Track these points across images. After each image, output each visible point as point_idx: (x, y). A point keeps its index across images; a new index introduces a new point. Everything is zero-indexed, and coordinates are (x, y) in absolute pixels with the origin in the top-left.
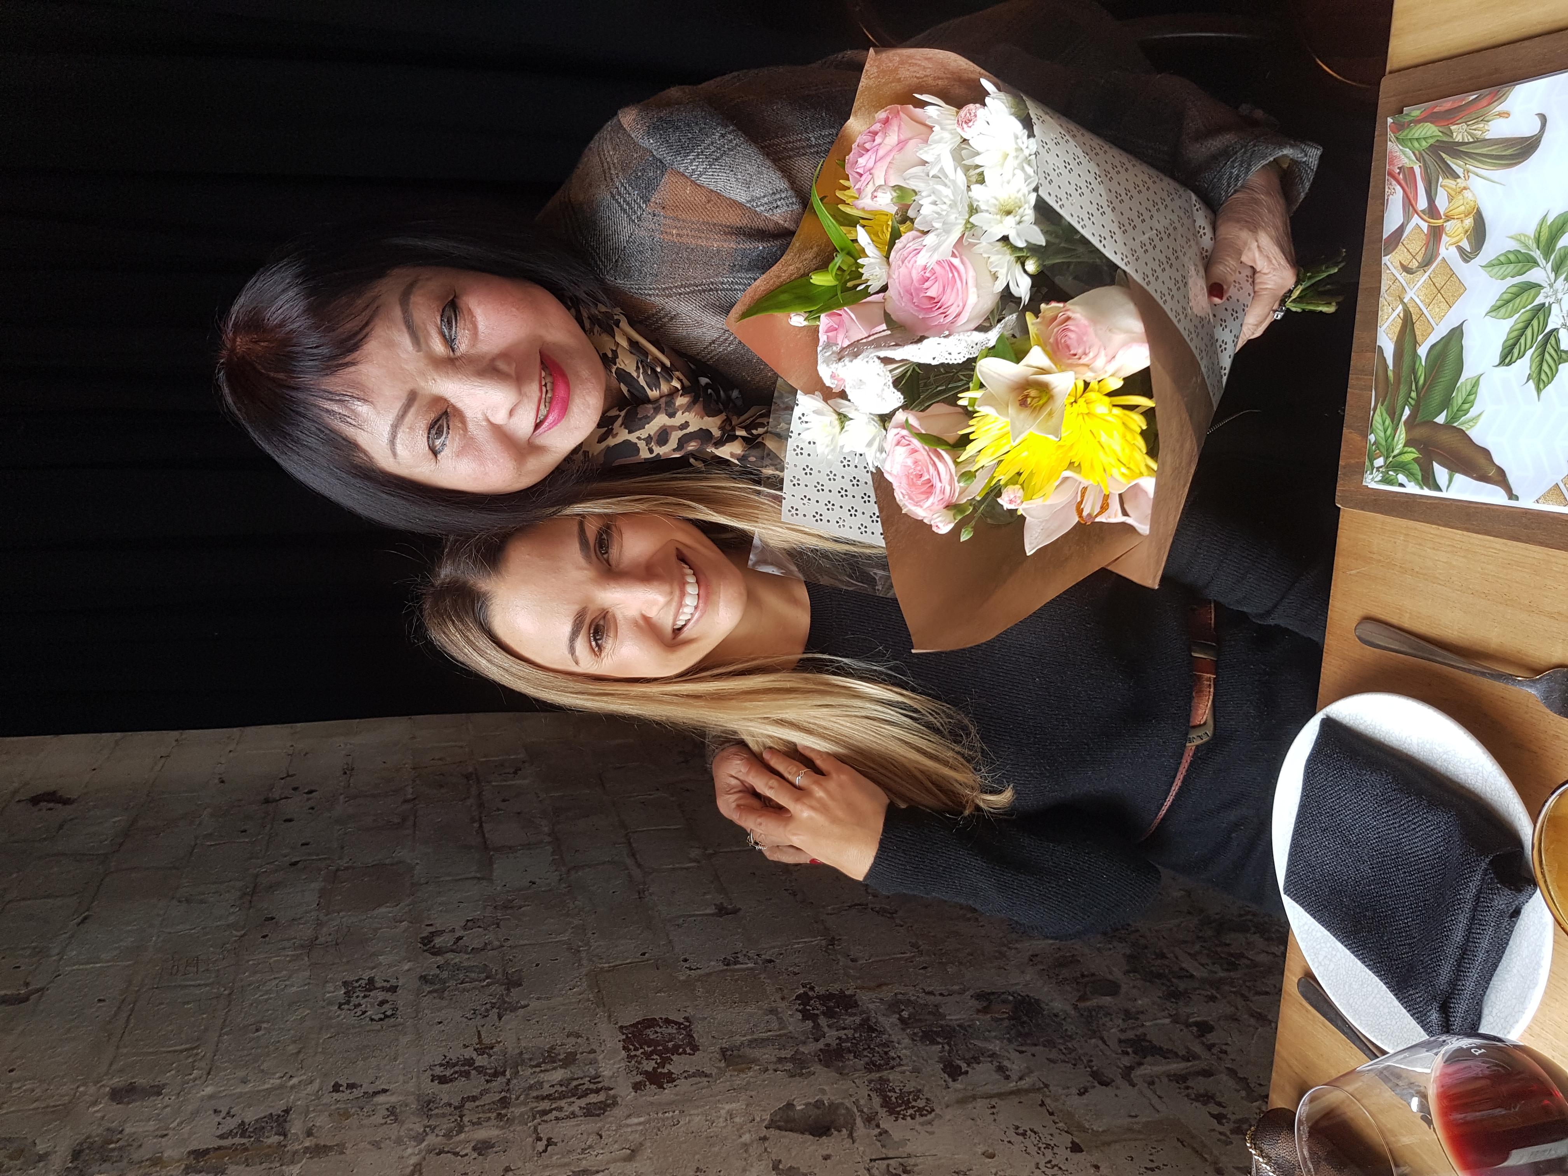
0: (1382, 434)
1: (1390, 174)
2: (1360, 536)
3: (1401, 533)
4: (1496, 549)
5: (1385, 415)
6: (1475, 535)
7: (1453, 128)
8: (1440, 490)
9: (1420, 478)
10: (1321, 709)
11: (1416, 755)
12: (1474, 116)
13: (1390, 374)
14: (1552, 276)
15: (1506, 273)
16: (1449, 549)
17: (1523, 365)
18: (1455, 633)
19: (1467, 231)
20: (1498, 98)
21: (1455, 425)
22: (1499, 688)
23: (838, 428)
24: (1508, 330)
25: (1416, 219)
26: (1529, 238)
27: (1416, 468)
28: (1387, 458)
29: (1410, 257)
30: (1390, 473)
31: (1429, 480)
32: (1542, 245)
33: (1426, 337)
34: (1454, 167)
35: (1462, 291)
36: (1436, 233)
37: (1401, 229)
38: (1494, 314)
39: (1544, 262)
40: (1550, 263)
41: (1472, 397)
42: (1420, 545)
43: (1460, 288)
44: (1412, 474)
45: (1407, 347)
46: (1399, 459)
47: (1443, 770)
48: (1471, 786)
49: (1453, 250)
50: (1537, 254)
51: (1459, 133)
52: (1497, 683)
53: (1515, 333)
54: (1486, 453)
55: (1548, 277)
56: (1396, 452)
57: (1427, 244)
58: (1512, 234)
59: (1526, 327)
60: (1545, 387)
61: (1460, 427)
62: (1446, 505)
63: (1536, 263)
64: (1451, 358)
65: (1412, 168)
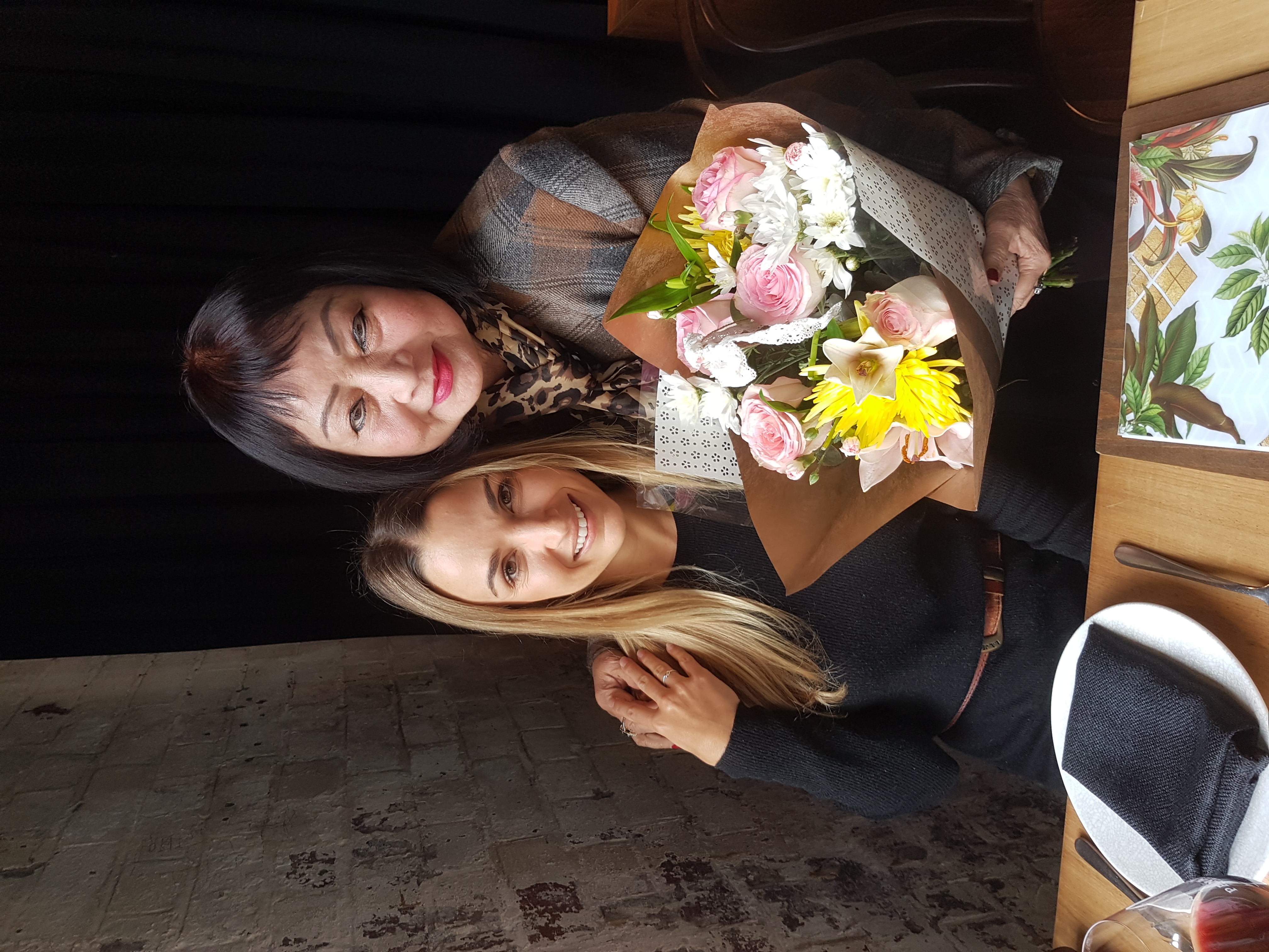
0: (1132, 394)
1: (1133, 187)
2: (1117, 477)
3: (1150, 473)
4: (1228, 484)
5: (1134, 379)
6: (1210, 473)
7: (1182, 149)
8: (1180, 437)
9: (1164, 428)
10: (1088, 618)
11: (1168, 653)
12: (1200, 139)
13: (1137, 346)
14: (1266, 264)
15: (1229, 263)
16: (1189, 485)
17: (1246, 336)
18: (1197, 552)
19: (1196, 231)
20: (1218, 125)
21: (1191, 385)
22: (1234, 595)
23: (697, 400)
24: (1231, 308)
25: (1154, 222)
26: (1247, 234)
27: (1160, 421)
28: (1137, 413)
29: (1150, 252)
30: (1140, 425)
31: (1171, 430)
32: (1257, 240)
33: (1165, 315)
34: (1184, 180)
35: (1193, 278)
36: (1171, 233)
37: (1142, 231)
38: (1220, 295)
39: (1260, 253)
40: (1264, 254)
41: (1204, 362)
42: (1166, 482)
43: (1192, 276)
44: (1158, 426)
45: (1151, 325)
46: (1146, 413)
47: (1190, 664)
48: (1214, 677)
49: (1186, 246)
50: (1254, 247)
51: (1188, 153)
52: (1232, 592)
53: (1238, 311)
54: (1217, 407)
55: (1263, 265)
56: (1144, 408)
57: (1164, 242)
58: (1233, 231)
59: (1247, 306)
60: (1263, 353)
61: (1196, 387)
62: (1187, 450)
63: (1252, 254)
64: (1186, 332)
65: (1150, 182)
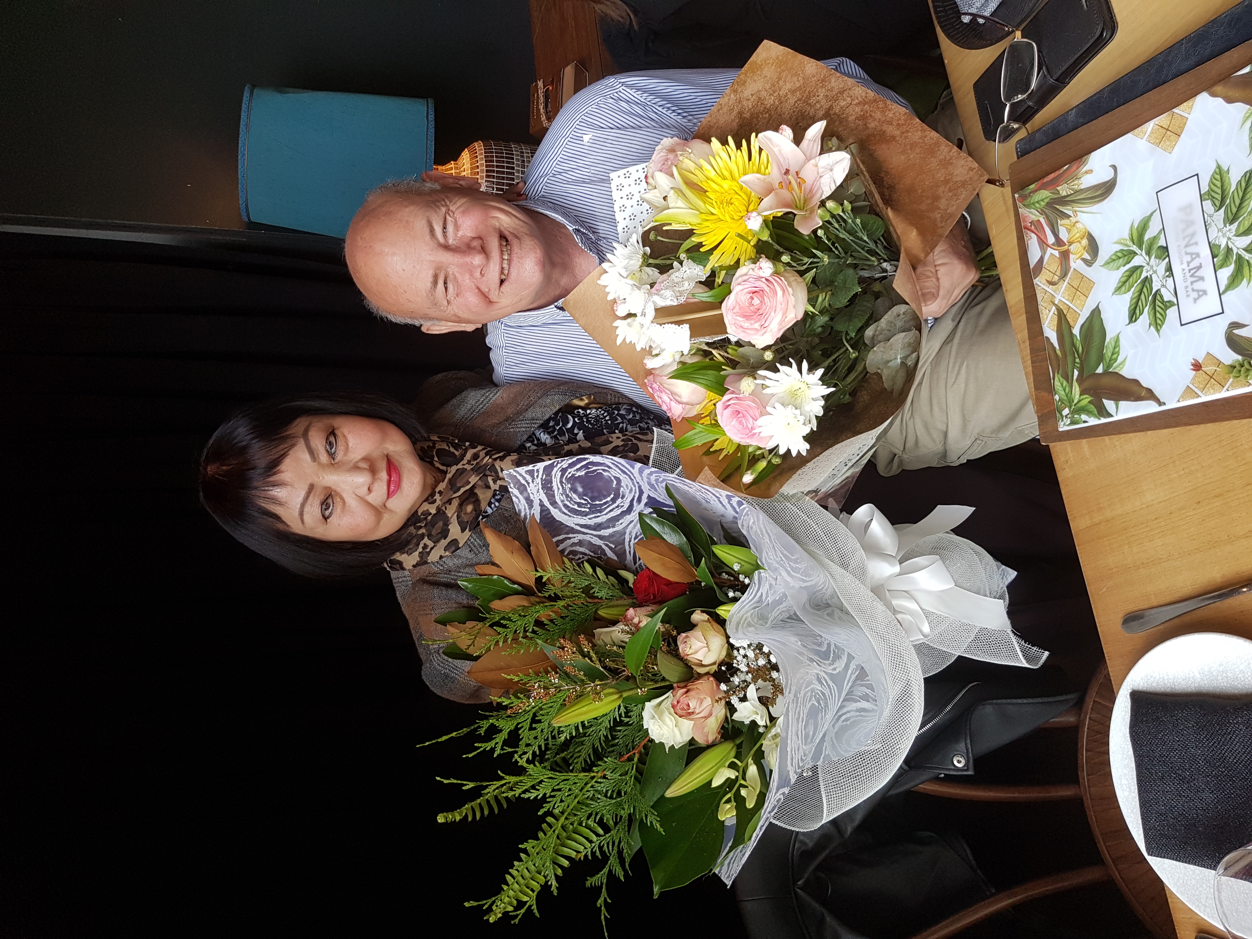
0: (1063, 393)
1: (1025, 228)
5: (1062, 379)
7: (1058, 188)
9: (1096, 413)
12: (1071, 177)
13: (1058, 352)
14: (1147, 258)
15: (1118, 265)
17: (1145, 318)
19: (1085, 248)
20: (1084, 163)
21: (1110, 370)
24: (1129, 300)
25: (1049, 251)
26: (1126, 240)
27: (1092, 408)
28: (1070, 407)
29: (1052, 275)
30: (1075, 416)
31: (1102, 412)
32: (1135, 242)
33: (1076, 321)
34: (1066, 211)
36: (1065, 256)
37: (1041, 259)
38: (1118, 292)
39: (1140, 251)
40: (1144, 251)
41: (1117, 350)
43: (1091, 284)
44: (1090, 412)
45: (1065, 332)
46: (1079, 405)
49: (1079, 262)
50: (1135, 248)
51: (1063, 189)
53: (1134, 301)
54: (1136, 382)
55: (1145, 259)
56: (1075, 401)
57: (1061, 264)
58: (1115, 240)
59: (1140, 295)
60: (1162, 327)
61: (1114, 371)
62: (1119, 424)
63: (1135, 254)
64: (1096, 328)
65: (1039, 220)
